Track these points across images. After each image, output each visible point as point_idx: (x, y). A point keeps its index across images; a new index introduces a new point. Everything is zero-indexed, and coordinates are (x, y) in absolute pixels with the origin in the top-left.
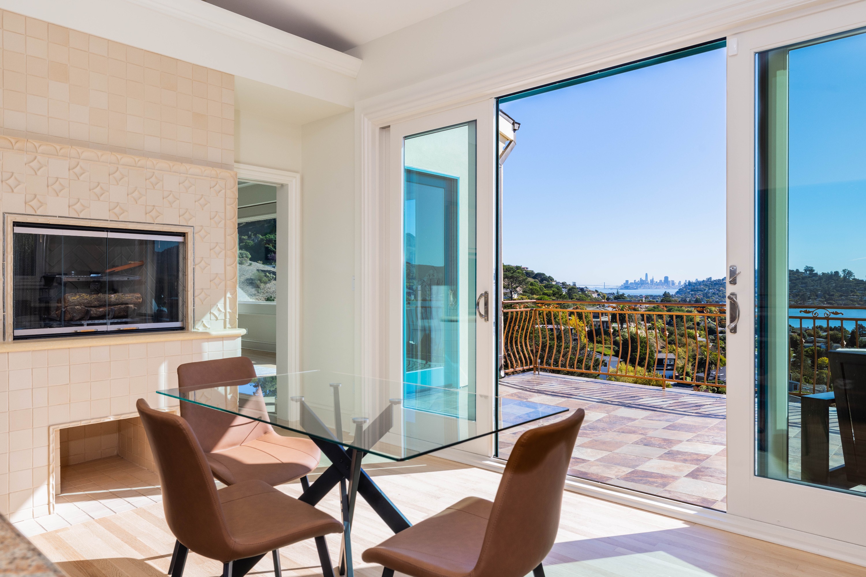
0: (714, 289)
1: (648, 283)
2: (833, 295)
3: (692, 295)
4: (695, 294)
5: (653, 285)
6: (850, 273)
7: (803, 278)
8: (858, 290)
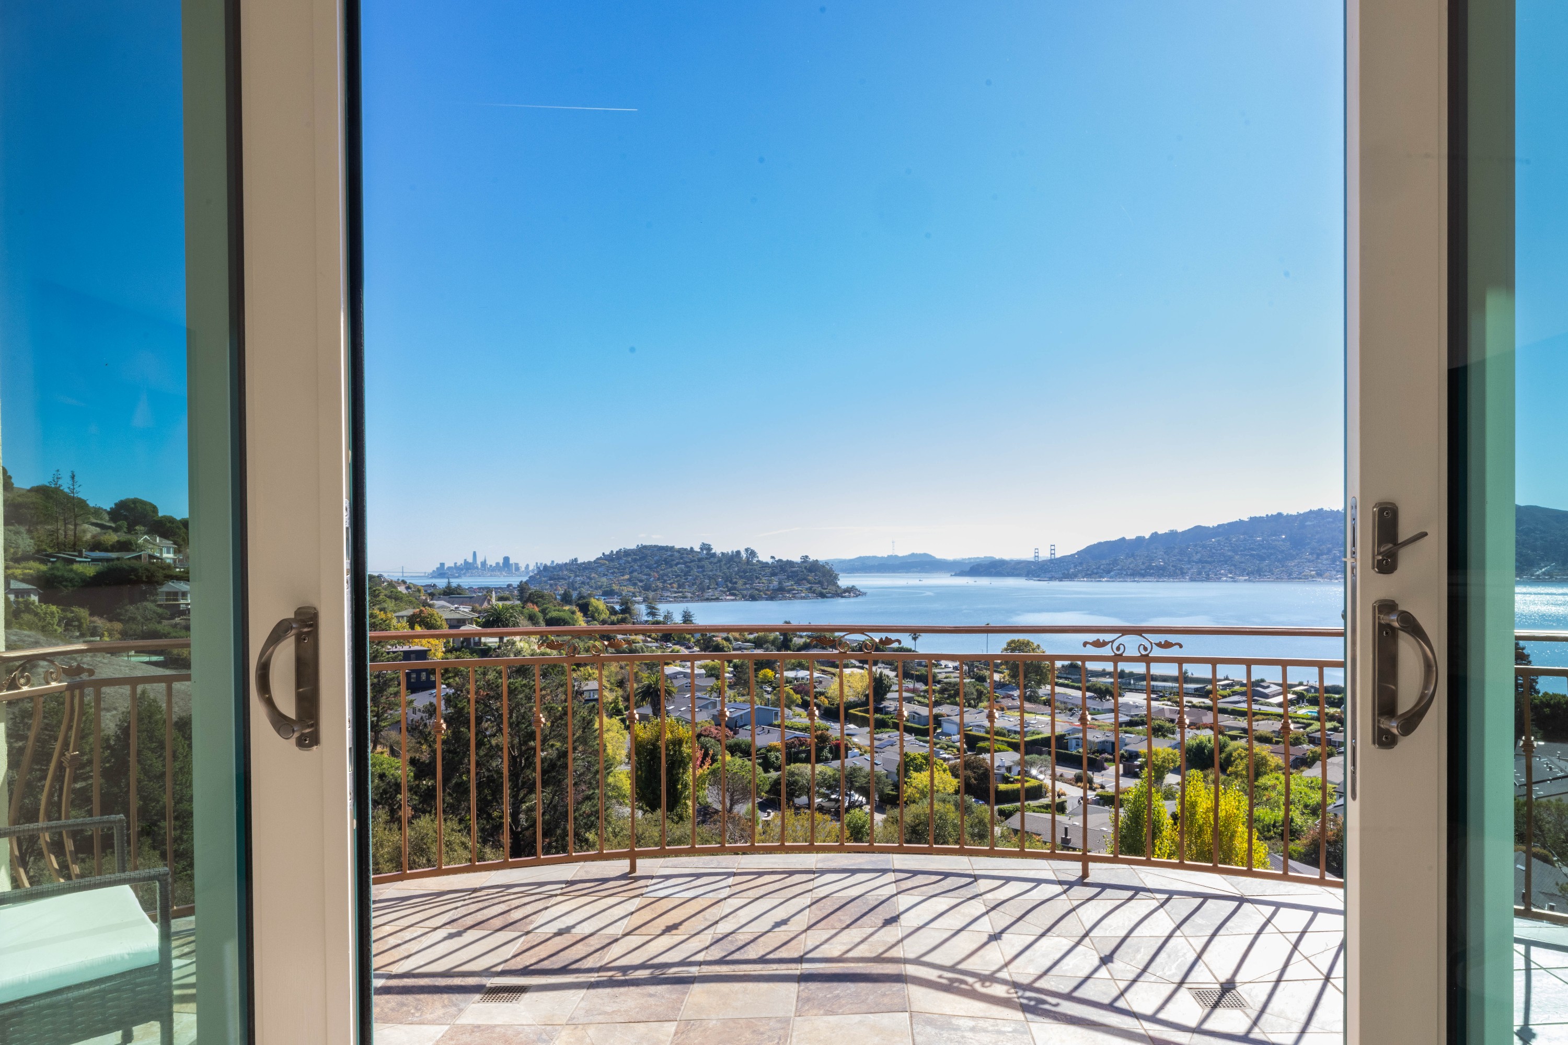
0: (582, 576)
1: (477, 568)
2: (736, 583)
3: (551, 585)
4: (556, 585)
5: (485, 570)
6: (753, 553)
7: (700, 560)
8: (763, 576)
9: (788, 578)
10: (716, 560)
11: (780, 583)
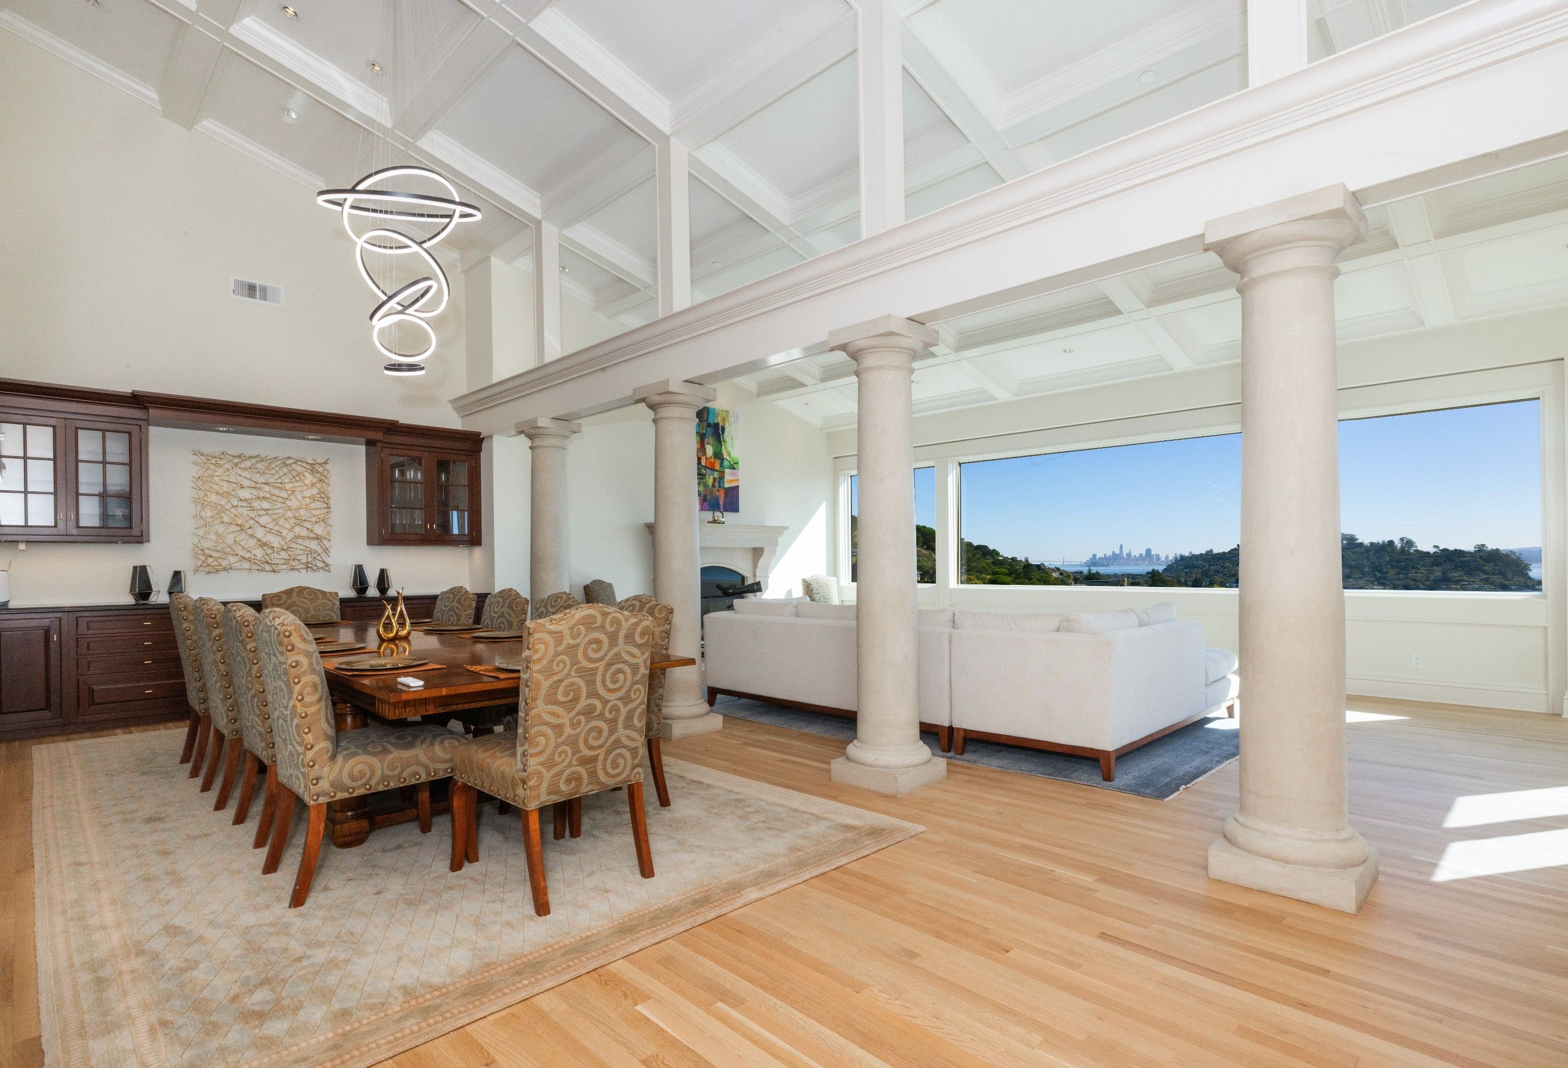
1: (1123, 558)
2: (1387, 573)
3: (1186, 573)
5: (1130, 560)
6: (1410, 543)
8: (1422, 566)
9: (1456, 568)
10: (1363, 550)
11: (1444, 573)
